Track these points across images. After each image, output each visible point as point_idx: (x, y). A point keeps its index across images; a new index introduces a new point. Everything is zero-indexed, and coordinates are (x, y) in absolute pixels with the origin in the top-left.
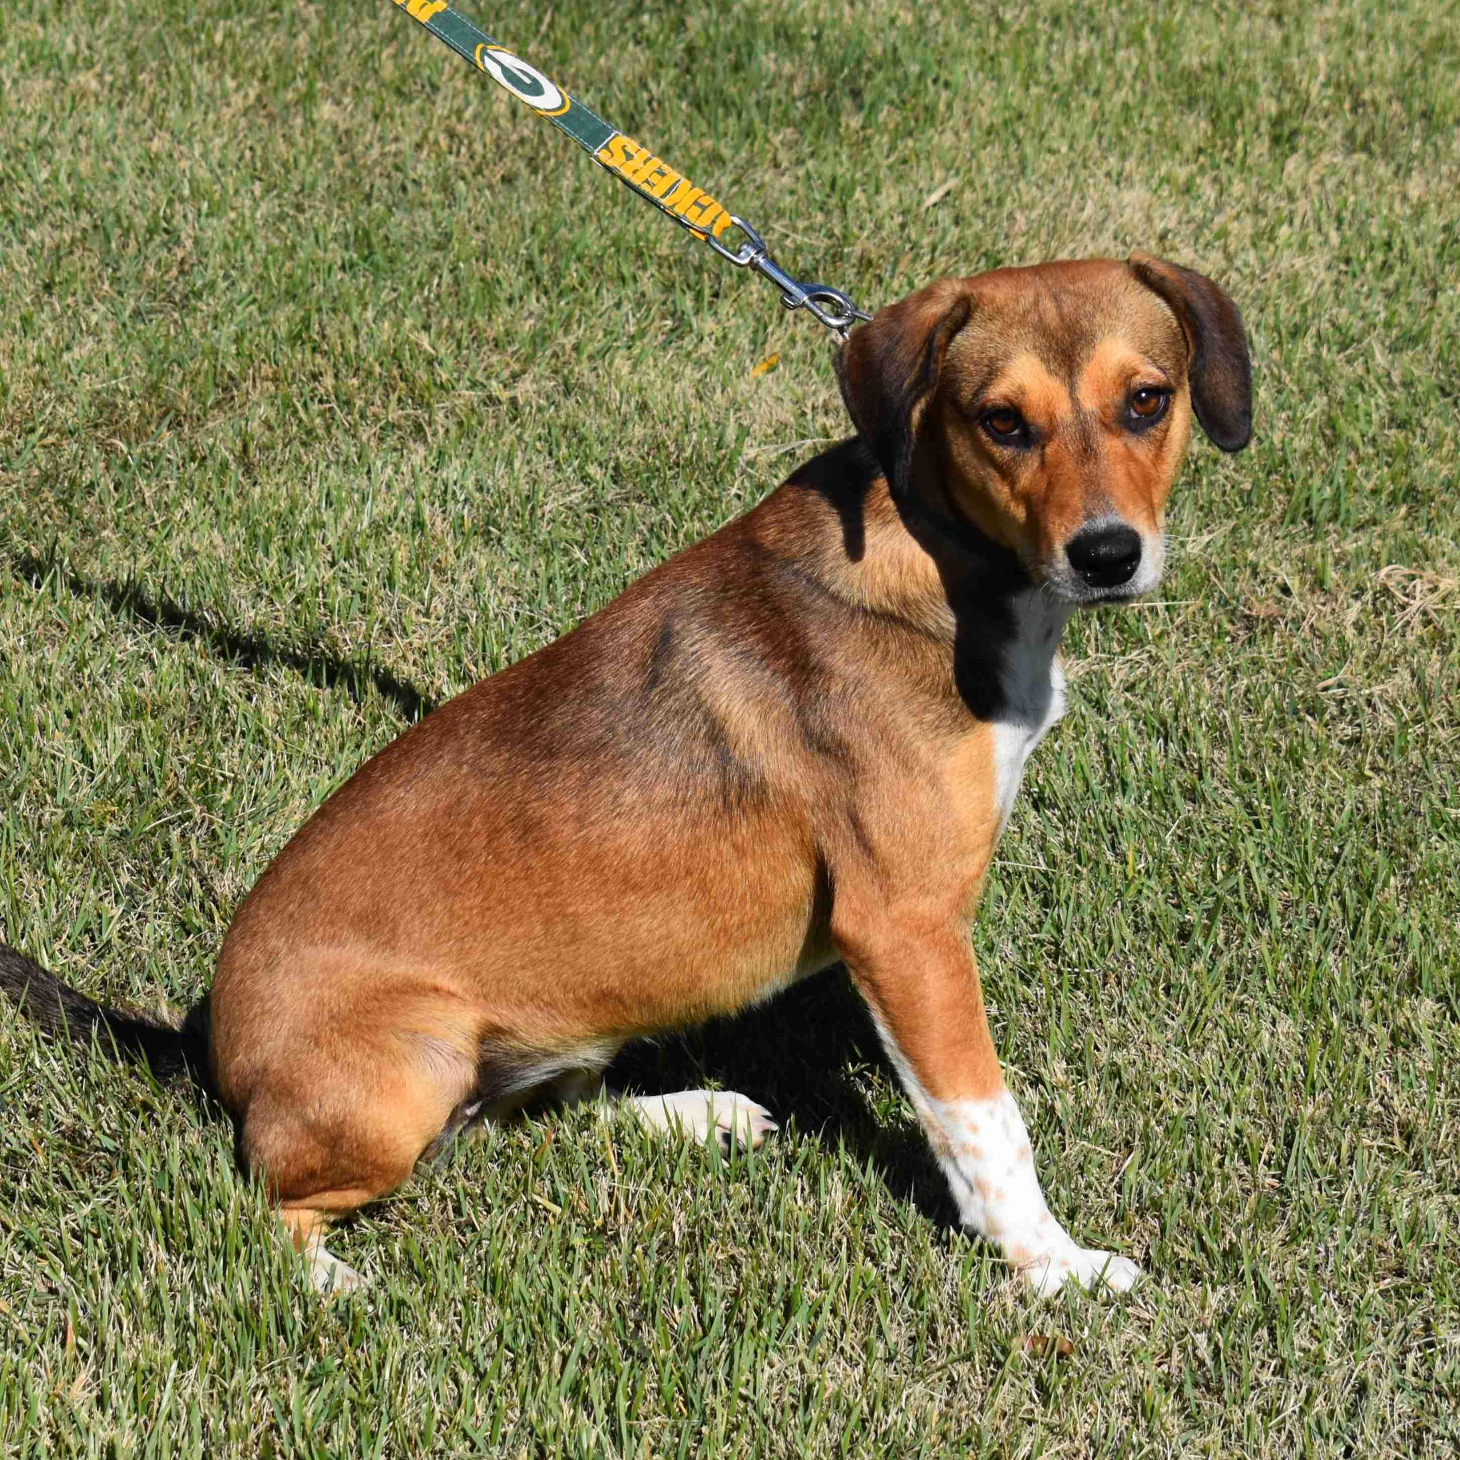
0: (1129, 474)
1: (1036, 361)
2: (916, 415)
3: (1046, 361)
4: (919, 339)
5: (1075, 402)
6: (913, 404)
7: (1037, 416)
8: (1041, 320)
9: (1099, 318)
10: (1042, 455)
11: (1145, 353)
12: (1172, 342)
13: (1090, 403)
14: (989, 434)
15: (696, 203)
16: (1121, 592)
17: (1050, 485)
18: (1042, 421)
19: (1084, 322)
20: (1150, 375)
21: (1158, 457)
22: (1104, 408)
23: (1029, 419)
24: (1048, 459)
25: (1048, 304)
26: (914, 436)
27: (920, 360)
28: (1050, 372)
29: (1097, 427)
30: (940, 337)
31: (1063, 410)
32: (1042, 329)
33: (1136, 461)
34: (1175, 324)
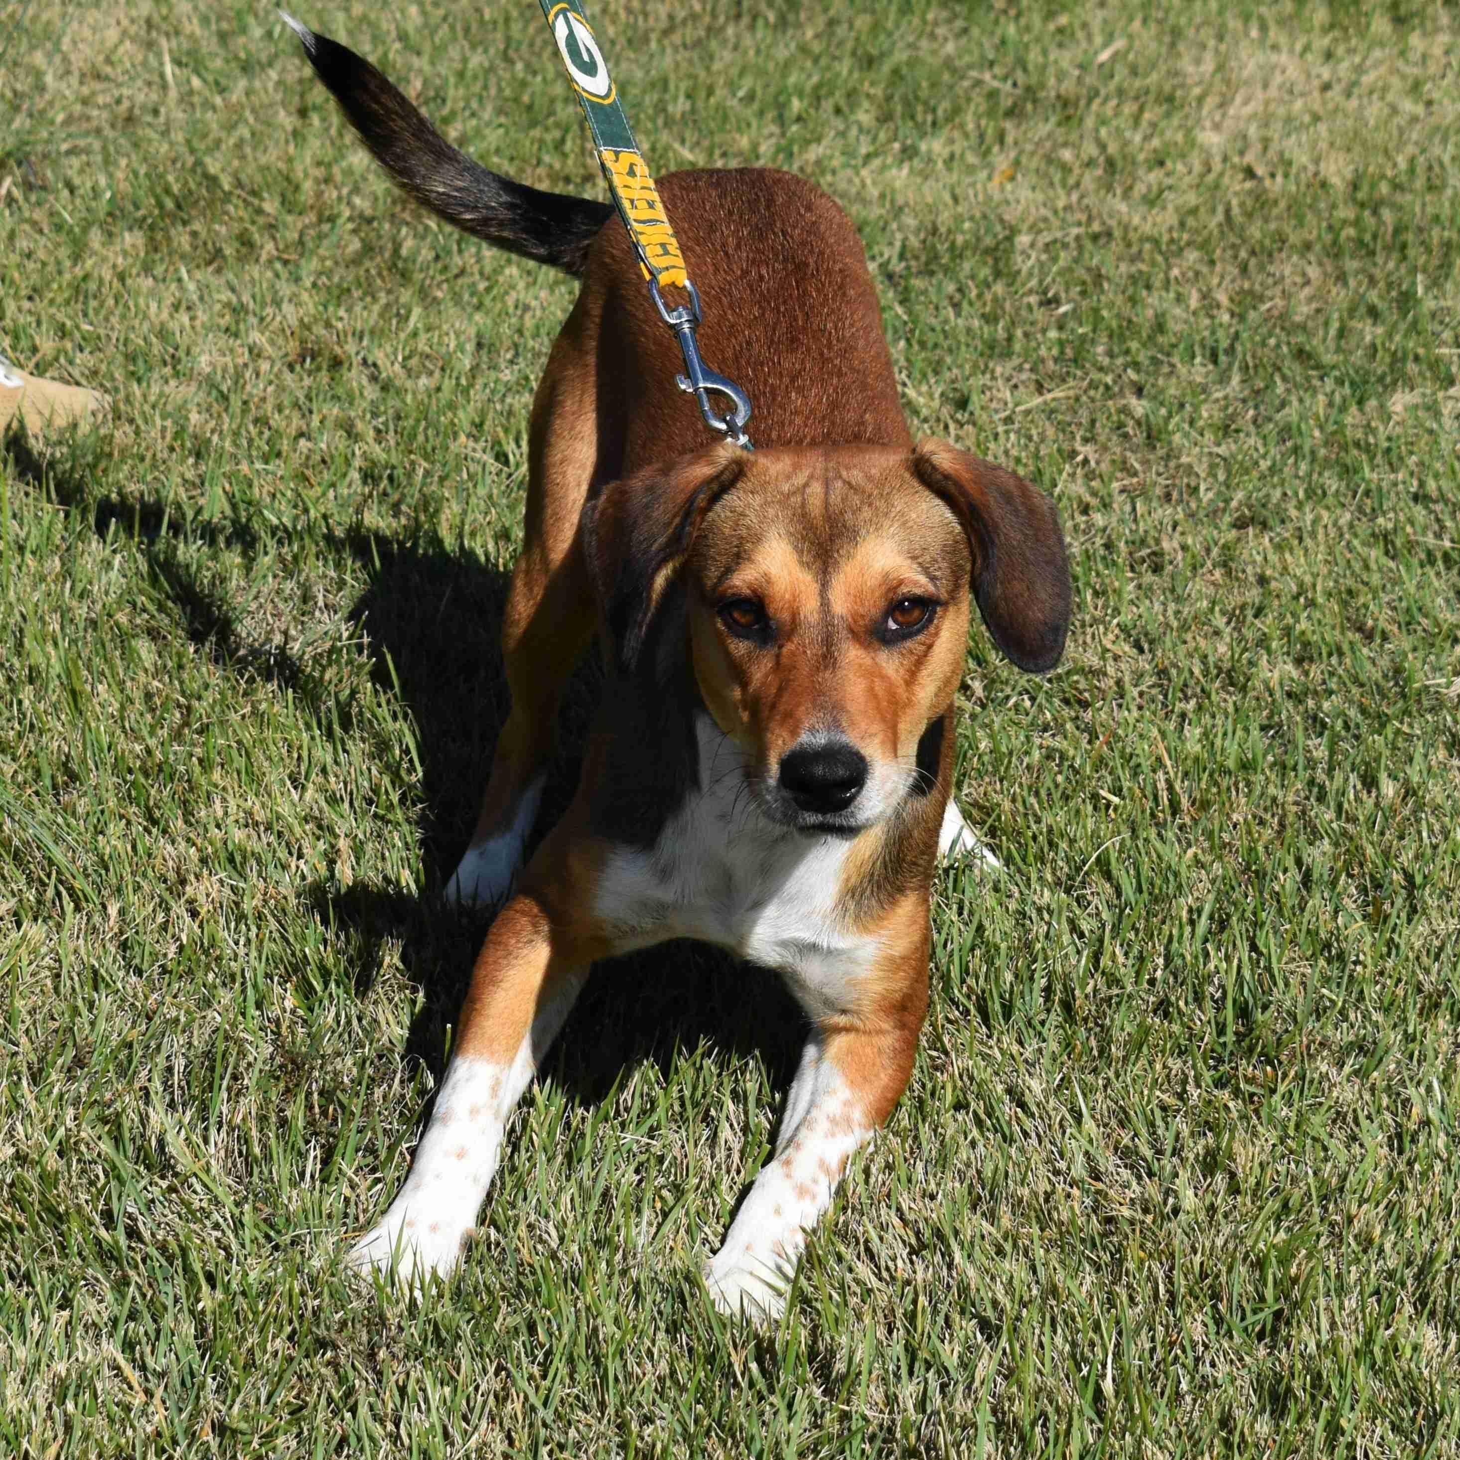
0: (871, 690)
1: (789, 549)
2: (660, 581)
3: (800, 552)
4: (681, 498)
5: (825, 604)
6: (658, 568)
7: (779, 611)
8: (803, 505)
9: (866, 513)
10: (778, 656)
11: (914, 558)
12: (950, 551)
13: (840, 606)
14: (726, 624)
15: (663, 245)
16: (838, 821)
17: (781, 690)
18: (785, 616)
19: (848, 516)
20: (916, 583)
21: (912, 676)
22: (855, 616)
23: (771, 611)
24: (784, 661)
25: (816, 488)
26: (653, 604)
27: (677, 520)
28: (801, 563)
29: (844, 633)
30: (701, 500)
31: (810, 607)
32: (802, 515)
33: (884, 677)
34: (958, 528)
